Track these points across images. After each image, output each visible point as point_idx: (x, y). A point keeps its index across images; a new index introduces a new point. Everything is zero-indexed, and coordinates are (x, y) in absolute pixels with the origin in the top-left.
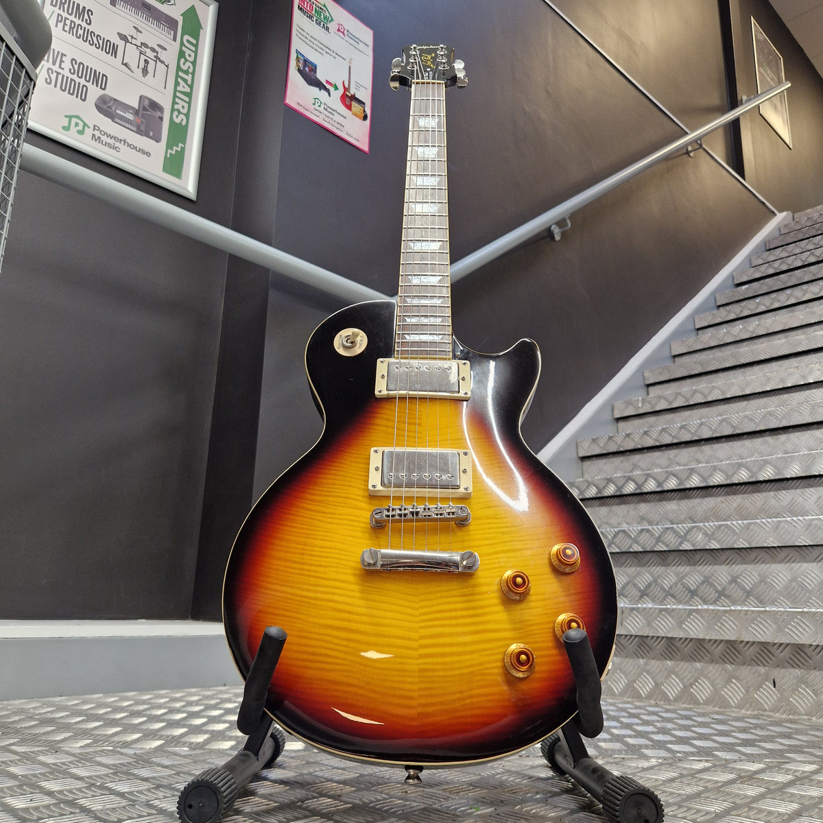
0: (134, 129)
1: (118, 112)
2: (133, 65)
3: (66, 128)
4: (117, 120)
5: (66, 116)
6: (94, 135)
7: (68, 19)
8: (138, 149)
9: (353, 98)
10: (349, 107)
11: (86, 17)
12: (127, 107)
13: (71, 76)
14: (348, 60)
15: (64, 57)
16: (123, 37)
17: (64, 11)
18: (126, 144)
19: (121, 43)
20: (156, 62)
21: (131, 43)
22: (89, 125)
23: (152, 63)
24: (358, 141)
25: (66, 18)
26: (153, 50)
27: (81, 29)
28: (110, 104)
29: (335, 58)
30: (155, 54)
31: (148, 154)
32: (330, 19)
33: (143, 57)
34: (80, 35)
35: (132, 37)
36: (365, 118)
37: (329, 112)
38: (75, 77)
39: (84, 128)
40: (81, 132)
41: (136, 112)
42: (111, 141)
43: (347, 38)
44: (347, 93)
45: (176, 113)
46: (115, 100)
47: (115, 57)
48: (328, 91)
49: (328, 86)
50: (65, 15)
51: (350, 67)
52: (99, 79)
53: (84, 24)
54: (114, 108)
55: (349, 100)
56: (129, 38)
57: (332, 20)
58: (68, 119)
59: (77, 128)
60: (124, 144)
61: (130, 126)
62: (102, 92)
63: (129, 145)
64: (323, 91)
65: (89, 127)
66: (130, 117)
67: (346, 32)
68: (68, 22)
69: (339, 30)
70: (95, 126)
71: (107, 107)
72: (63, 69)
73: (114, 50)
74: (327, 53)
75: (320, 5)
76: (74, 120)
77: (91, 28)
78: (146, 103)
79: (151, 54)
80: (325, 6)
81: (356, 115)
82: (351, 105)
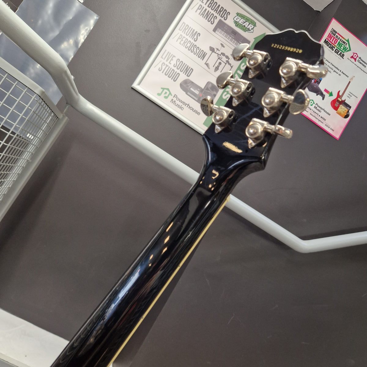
0: (197, 99)
1: (191, 89)
2: (211, 65)
3: (159, 94)
4: (189, 93)
5: (162, 88)
6: (172, 100)
7: (185, 38)
8: (194, 110)
9: (343, 103)
10: (336, 108)
11: (196, 37)
12: (197, 87)
13: (173, 68)
14: (350, 77)
15: (174, 58)
16: (212, 49)
17: (184, 33)
18: (189, 106)
19: (209, 52)
20: (226, 64)
21: (215, 53)
22: (172, 94)
23: (223, 64)
24: (333, 130)
25: (184, 37)
26: (227, 57)
27: (190, 43)
28: (189, 85)
29: (340, 75)
30: (227, 60)
31: (198, 114)
32: (348, 49)
33: (219, 61)
34: (188, 46)
35: (217, 49)
36: (346, 116)
37: (318, 110)
38: (175, 69)
39: (168, 96)
40: (166, 97)
41: (201, 90)
42: (181, 104)
43: (357, 63)
44: (339, 99)
45: (225, 93)
46: (192, 82)
47: (203, 60)
48: (322, 95)
49: (324, 93)
50: (184, 35)
51: (350, 82)
52: (188, 71)
53: (192, 41)
54: (190, 87)
55: (337, 103)
56: (216, 50)
57: (350, 50)
58: (162, 90)
59: (165, 95)
60: (187, 107)
61: (194, 97)
62: (187, 78)
63: (190, 107)
64: (320, 97)
65: (171, 95)
66: (197, 92)
67: (358, 59)
68: (184, 39)
69: (352, 57)
70: (175, 95)
71: (186, 86)
72: (171, 64)
73: (203, 55)
74: (334, 71)
75: (344, 40)
76: (165, 91)
77: (195, 43)
78: (210, 86)
79: (224, 59)
80: (348, 41)
81: (340, 114)
82: (338, 107)
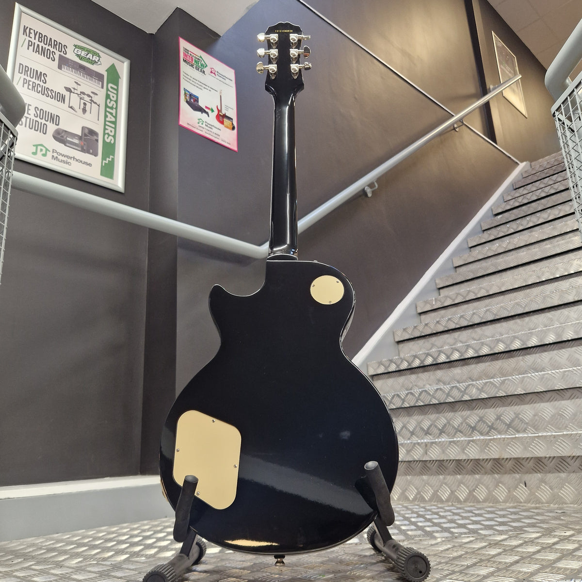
0: (80, 149)
1: (68, 139)
2: (76, 107)
3: (35, 153)
4: (67, 144)
5: (34, 146)
6: (53, 156)
7: (31, 81)
8: (83, 162)
9: (225, 116)
10: (222, 123)
11: (43, 78)
12: (73, 135)
13: (35, 119)
14: (219, 92)
15: (30, 106)
16: (68, 90)
17: (27, 76)
18: (75, 160)
19: (67, 94)
20: (91, 103)
21: (74, 93)
22: (49, 149)
23: (88, 105)
24: (229, 144)
25: (29, 81)
26: (89, 96)
27: (40, 87)
28: (63, 135)
29: (210, 91)
30: (90, 98)
31: (90, 165)
32: (205, 65)
33: (82, 101)
34: (39, 91)
35: (74, 89)
36: (233, 128)
37: (209, 127)
38: (38, 119)
39: (46, 152)
40: (45, 155)
41: (80, 138)
42: (65, 159)
43: (217, 77)
44: (220, 113)
45: (106, 136)
46: (66, 131)
47: (64, 103)
48: (207, 113)
49: (207, 110)
50: (28, 78)
51: (221, 96)
52: (54, 119)
53: (41, 84)
54: (65, 137)
55: (222, 118)
56: (73, 90)
57: (207, 66)
58: (35, 147)
59: (42, 153)
60: (74, 160)
61: (76, 148)
62: (57, 127)
63: (77, 160)
64: (204, 114)
65: (49, 151)
66: (76, 141)
67: (216, 73)
68: (31, 83)
69: (211, 72)
70: (53, 150)
71: (60, 136)
72: (30, 114)
73: (63, 99)
74: (204, 88)
75: (198, 57)
76: (39, 148)
77: (46, 86)
78: (86, 131)
79: (87, 99)
80: (201, 57)
81: (227, 127)
82: (223, 121)
